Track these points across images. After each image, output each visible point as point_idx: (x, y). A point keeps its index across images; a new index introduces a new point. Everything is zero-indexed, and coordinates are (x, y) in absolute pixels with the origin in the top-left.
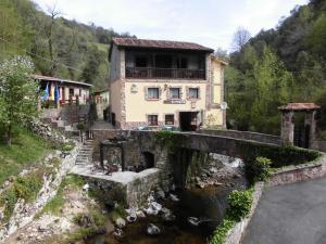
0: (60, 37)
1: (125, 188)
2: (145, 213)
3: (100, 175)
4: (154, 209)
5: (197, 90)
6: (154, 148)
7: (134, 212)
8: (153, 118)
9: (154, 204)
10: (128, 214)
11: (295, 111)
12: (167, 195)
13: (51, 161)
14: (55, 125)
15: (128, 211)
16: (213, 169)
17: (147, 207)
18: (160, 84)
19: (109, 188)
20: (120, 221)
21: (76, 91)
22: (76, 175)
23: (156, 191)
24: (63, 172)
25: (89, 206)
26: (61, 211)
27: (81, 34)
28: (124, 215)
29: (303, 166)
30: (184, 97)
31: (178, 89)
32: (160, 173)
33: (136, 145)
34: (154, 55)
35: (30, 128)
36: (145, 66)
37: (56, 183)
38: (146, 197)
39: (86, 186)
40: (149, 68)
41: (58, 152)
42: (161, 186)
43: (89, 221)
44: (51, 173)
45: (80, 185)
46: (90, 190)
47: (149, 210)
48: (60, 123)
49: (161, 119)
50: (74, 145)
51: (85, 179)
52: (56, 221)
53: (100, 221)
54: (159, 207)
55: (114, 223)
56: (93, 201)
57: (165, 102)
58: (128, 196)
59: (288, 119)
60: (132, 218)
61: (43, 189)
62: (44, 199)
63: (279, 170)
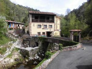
0: (16, 10)
1: (29, 52)
2: (34, 58)
3: (23, 48)
4: (37, 57)
5: (52, 25)
6: (38, 41)
7: (31, 58)
8: (39, 33)
9: (37, 56)
10: (29, 59)
11: (74, 32)
12: (41, 54)
13: (9, 44)
14: (12, 35)
15: (29, 58)
16: (55, 48)
17: (35, 57)
18: (41, 24)
19: (25, 52)
20: (27, 60)
21: (20, 25)
22: (16, 48)
23: (38, 53)
24: (13, 47)
25: (19, 56)
26: (11, 57)
27: (24, 9)
28: (28, 59)
29: (72, 46)
30: (48, 27)
31: (46, 25)
32: (39, 48)
33: (33, 40)
34: (40, 16)
35: (5, 35)
36: (38, 19)
37: (11, 50)
38: (35, 54)
39: (19, 51)
40: (39, 20)
41: (12, 42)
42: (39, 51)
43: (18, 60)
44: (9, 47)
45: (17, 51)
46: (20, 52)
47: (35, 58)
48: (14, 34)
49: (41, 33)
50: (17, 40)
51: (19, 49)
52: (10, 60)
53: (21, 60)
54: (38, 57)
55: (25, 61)
56: (20, 55)
57: (42, 29)
58: (29, 54)
59: (71, 34)
60: (30, 60)
61: (7, 51)
62: (7, 54)
63: (65, 47)
